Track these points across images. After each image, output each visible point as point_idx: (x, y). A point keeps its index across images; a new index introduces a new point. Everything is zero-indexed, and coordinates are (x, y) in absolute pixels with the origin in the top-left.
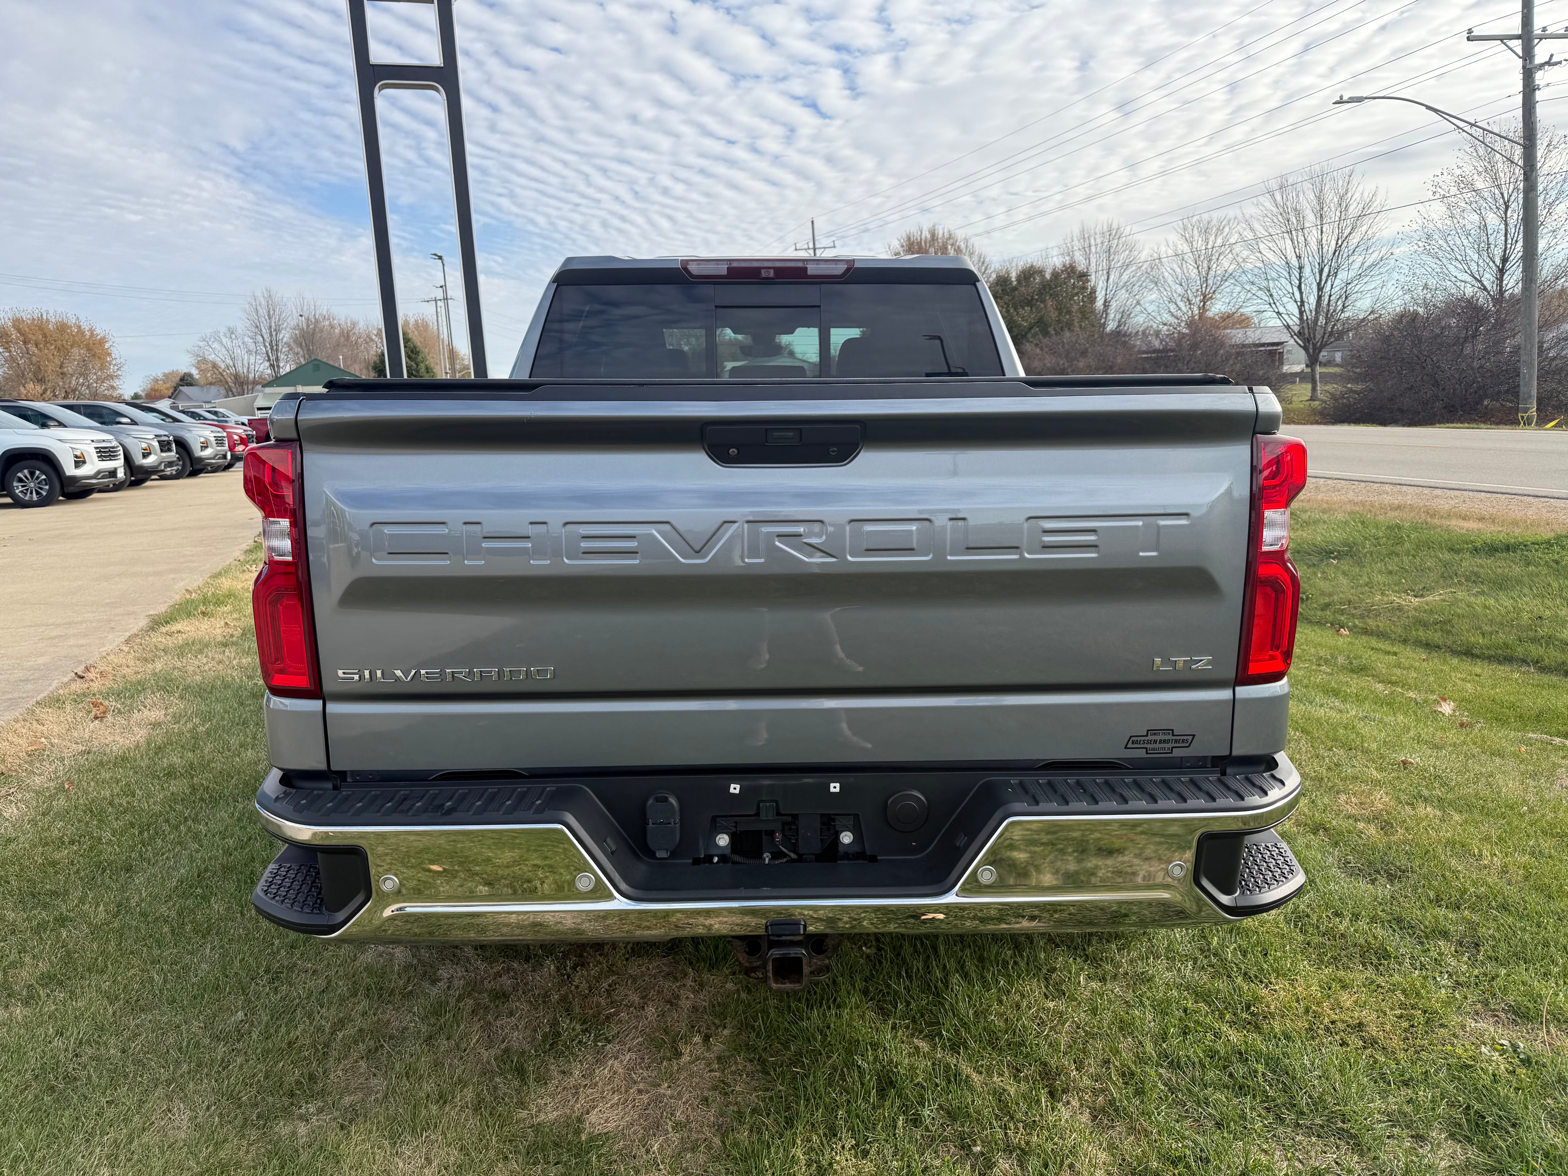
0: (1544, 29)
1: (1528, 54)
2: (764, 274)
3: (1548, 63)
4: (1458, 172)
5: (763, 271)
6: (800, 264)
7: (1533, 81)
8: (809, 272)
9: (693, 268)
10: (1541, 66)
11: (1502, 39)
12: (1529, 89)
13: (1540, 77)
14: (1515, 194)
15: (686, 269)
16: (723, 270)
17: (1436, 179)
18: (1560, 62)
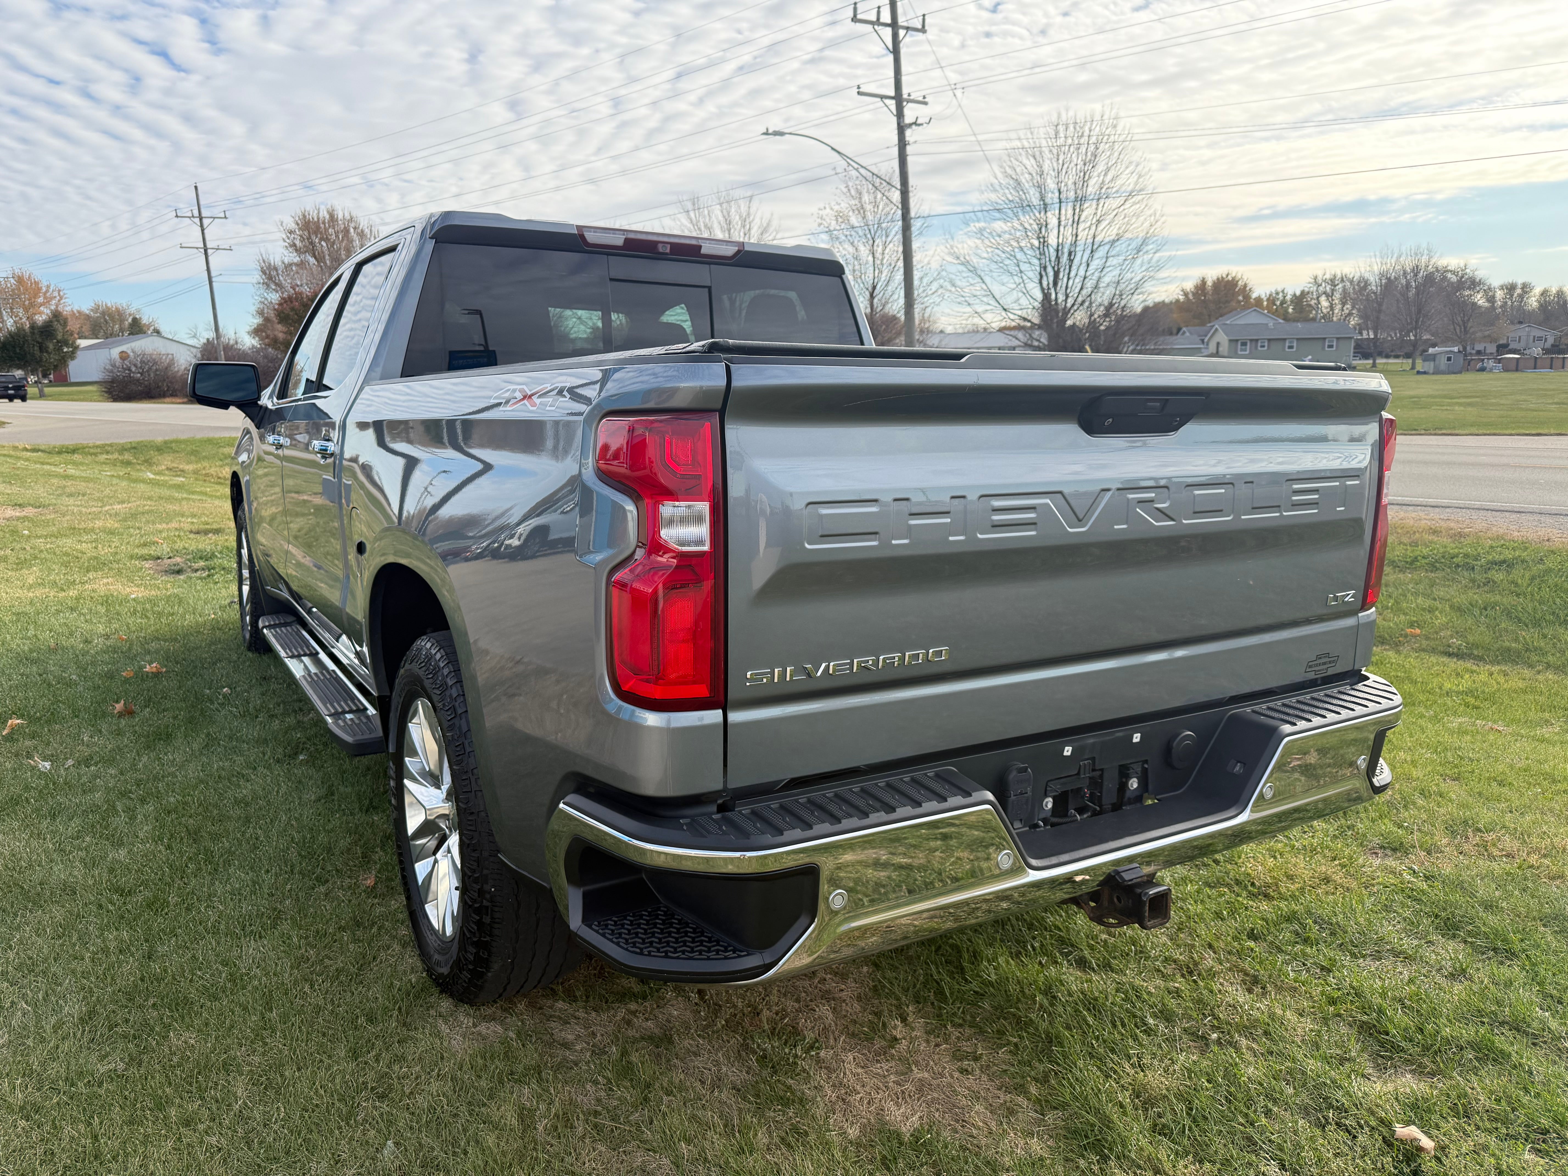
0: (909, 95)
1: (900, 114)
2: (661, 249)
3: (915, 123)
4: (836, 208)
5: (660, 246)
6: (694, 242)
7: (904, 137)
8: (703, 251)
9: (591, 237)
10: (910, 125)
11: (882, 97)
12: (902, 144)
13: (909, 134)
14: (880, 232)
15: (582, 237)
16: (619, 241)
17: (821, 212)
18: (922, 124)
